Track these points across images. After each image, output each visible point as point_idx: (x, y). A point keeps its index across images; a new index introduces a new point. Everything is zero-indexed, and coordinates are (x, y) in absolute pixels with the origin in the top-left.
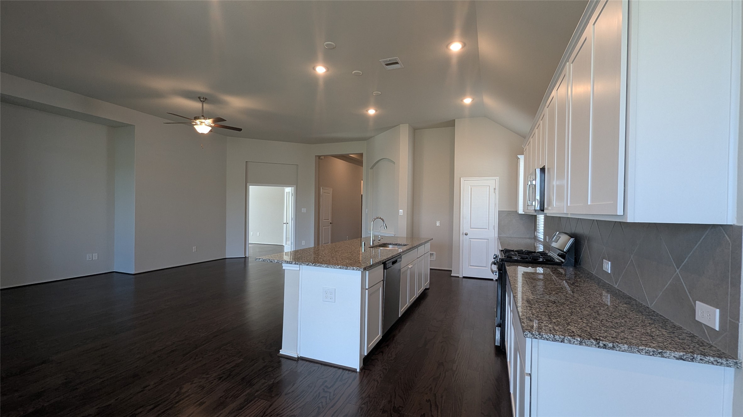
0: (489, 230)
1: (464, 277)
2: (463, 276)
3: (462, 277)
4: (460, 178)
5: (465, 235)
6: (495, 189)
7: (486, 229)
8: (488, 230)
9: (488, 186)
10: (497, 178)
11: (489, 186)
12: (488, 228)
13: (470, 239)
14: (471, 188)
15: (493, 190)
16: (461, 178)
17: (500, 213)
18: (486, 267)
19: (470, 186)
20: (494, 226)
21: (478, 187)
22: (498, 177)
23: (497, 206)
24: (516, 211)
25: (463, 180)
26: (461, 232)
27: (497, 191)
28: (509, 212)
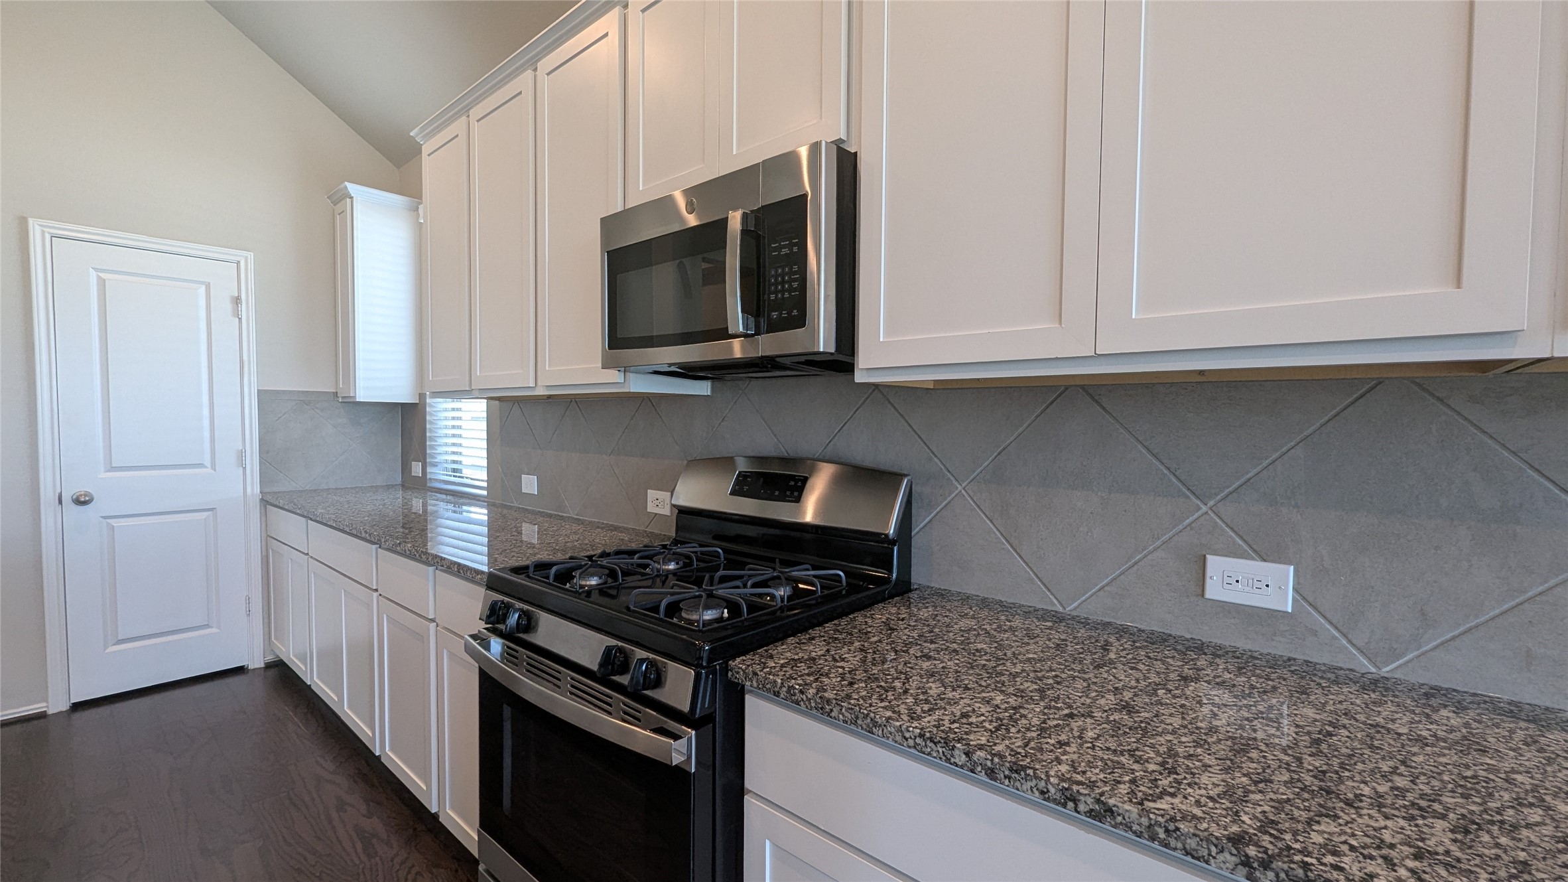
0: (214, 468)
1: (77, 707)
2: (73, 701)
3: (64, 706)
4: (23, 223)
5: (73, 506)
6: (237, 301)
7: (201, 466)
8: (209, 470)
9: (202, 283)
10: (248, 259)
11: (207, 286)
12: (208, 463)
13: (109, 521)
14: (102, 283)
15: (228, 306)
16: (31, 221)
17: (267, 399)
18: (207, 626)
19: (94, 269)
20: (241, 456)
21: (147, 280)
22: (251, 255)
23: (252, 369)
24: (336, 394)
25: (43, 232)
26: (47, 494)
27: (248, 310)
28: (306, 400)
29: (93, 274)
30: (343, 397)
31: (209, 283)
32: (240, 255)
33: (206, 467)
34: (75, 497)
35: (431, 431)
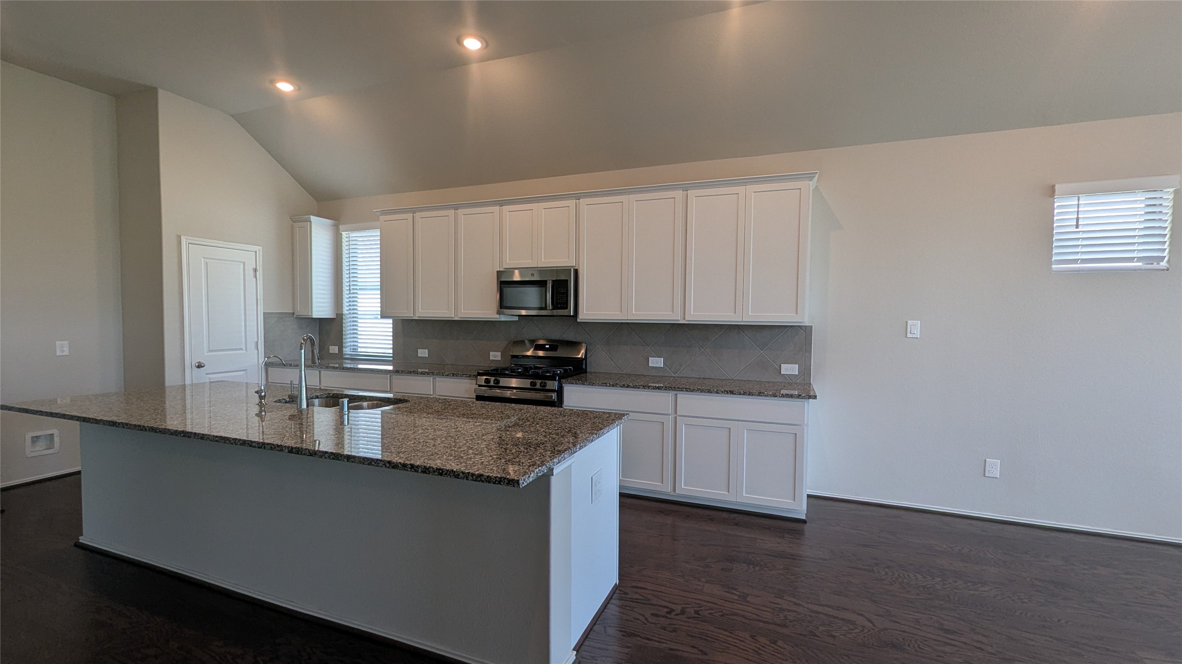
0: (246, 350)
4: (179, 238)
5: (196, 369)
6: (255, 270)
7: (241, 349)
8: (245, 352)
9: (240, 262)
10: (260, 250)
11: (244, 263)
12: (244, 348)
13: (211, 375)
14: (206, 264)
15: (252, 273)
16: (182, 237)
17: (268, 317)
19: (204, 258)
20: (257, 344)
21: (222, 262)
22: (261, 248)
23: (261, 303)
24: (293, 314)
25: (186, 242)
26: (187, 363)
27: (259, 274)
28: (282, 316)
29: (203, 259)
30: (296, 315)
31: (245, 262)
32: (257, 248)
33: (243, 350)
34: (197, 364)
35: (345, 331)
